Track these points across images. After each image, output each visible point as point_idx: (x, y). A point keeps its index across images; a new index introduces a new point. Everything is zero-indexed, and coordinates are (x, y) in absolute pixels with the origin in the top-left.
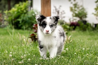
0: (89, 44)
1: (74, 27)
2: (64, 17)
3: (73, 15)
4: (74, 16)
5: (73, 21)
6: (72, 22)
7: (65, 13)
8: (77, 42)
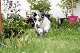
0: (53, 46)
4: (32, 9)
6: (30, 16)
8: (37, 43)
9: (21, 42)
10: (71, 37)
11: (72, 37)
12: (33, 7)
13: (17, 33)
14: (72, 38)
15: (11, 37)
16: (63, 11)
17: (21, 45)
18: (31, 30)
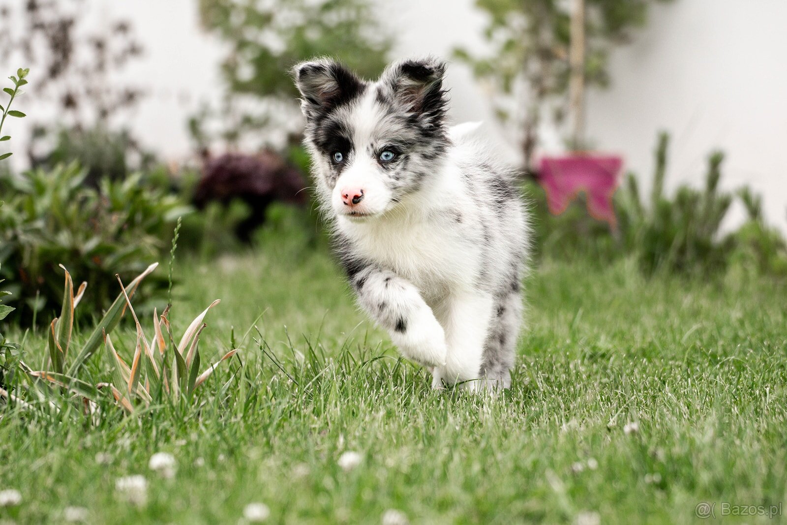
1: (239, 210)
2: (130, 97)
3: (229, 68)
4: (239, 88)
5: (231, 136)
6: (218, 149)
7: (134, 50)
9: (143, 367)
10: (562, 331)
11: (574, 333)
12: (246, 73)
13: (114, 291)
14: (575, 341)
15: (57, 323)
16: (501, 116)
17: (144, 390)
18: (229, 265)
